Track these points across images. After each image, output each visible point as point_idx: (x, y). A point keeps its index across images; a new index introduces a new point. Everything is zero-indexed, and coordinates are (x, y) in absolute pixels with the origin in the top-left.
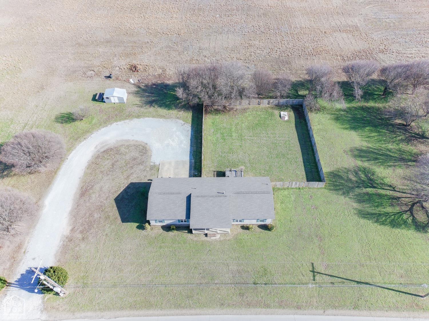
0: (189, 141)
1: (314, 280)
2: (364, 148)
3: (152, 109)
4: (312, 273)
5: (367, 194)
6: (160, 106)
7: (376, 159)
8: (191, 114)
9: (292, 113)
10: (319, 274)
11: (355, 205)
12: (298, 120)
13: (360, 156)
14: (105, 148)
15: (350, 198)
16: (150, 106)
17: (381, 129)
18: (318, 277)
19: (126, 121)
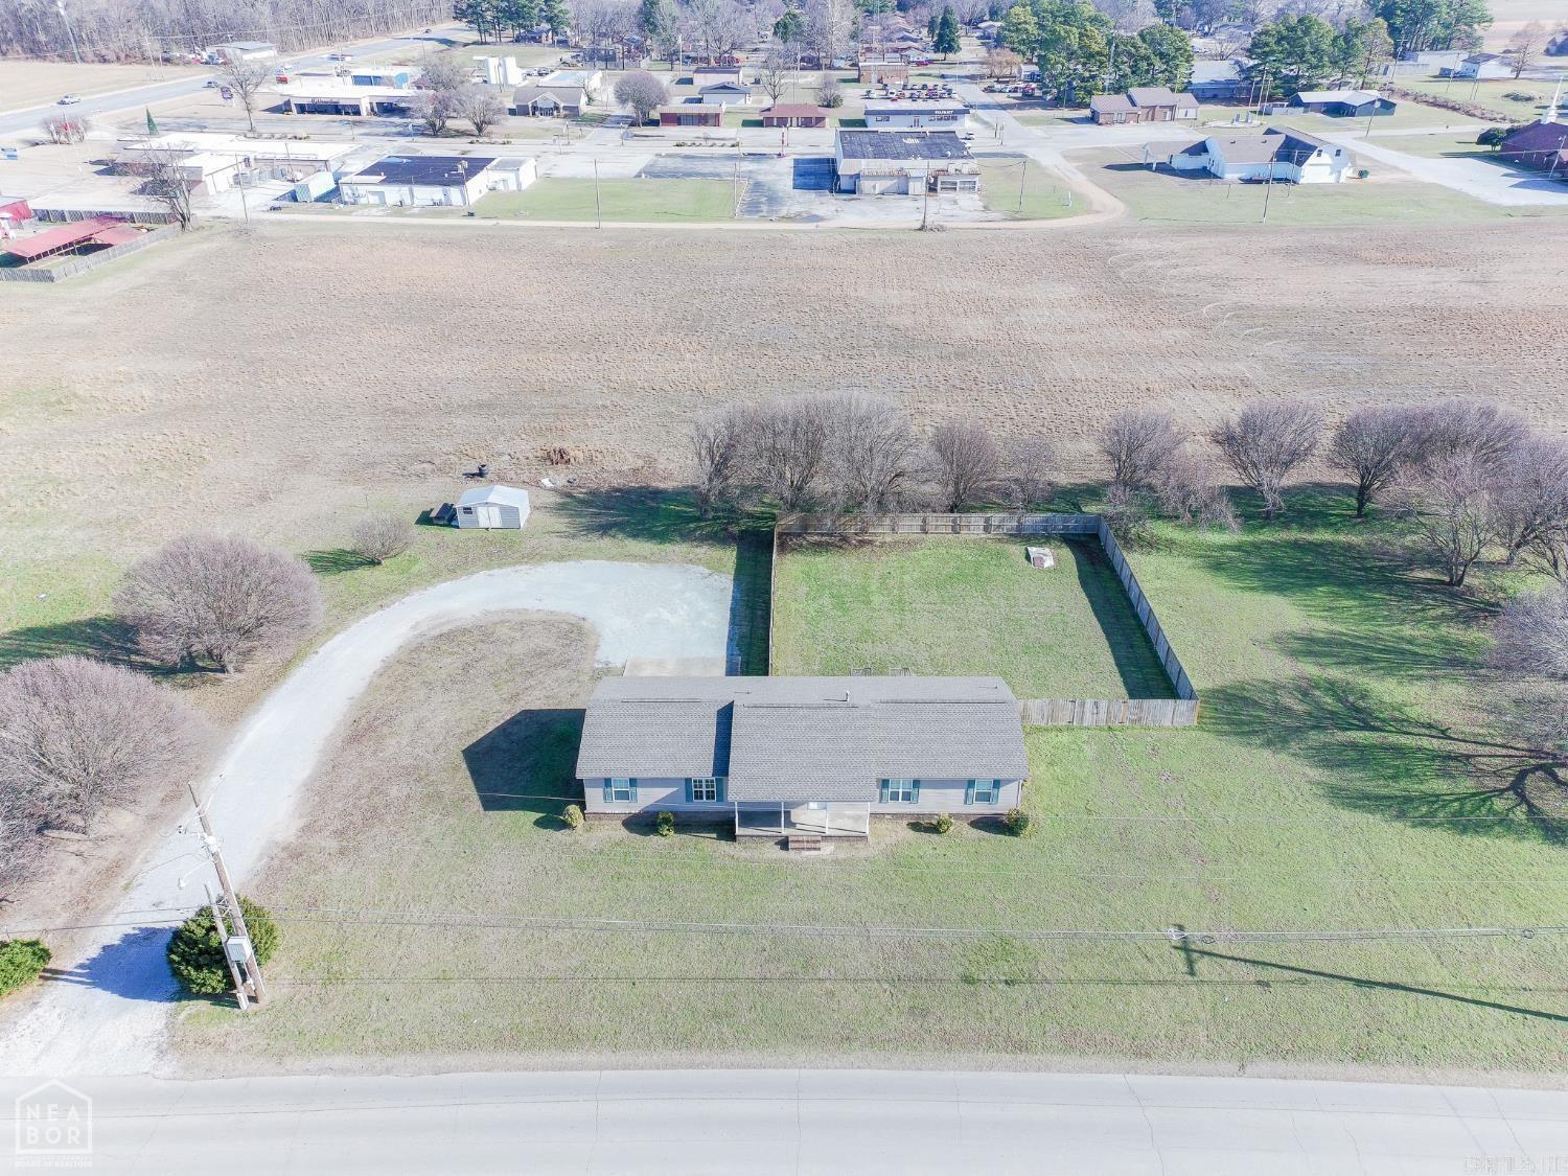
0: (728, 614)
1: (1192, 973)
2: (1321, 635)
3: (606, 542)
4: (1183, 954)
5: (1354, 745)
6: (635, 536)
7: (1367, 660)
8: (735, 553)
9: (1066, 553)
10: (1206, 958)
11: (1316, 773)
12: (1087, 568)
13: (1310, 653)
14: (445, 629)
15: (1293, 755)
16: (602, 535)
17: (1369, 591)
18: (1202, 965)
19: (518, 568)
